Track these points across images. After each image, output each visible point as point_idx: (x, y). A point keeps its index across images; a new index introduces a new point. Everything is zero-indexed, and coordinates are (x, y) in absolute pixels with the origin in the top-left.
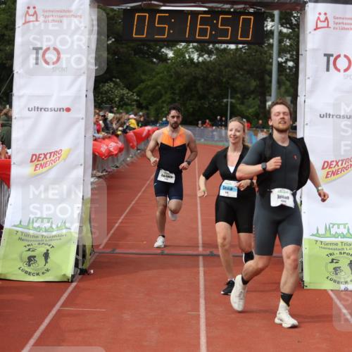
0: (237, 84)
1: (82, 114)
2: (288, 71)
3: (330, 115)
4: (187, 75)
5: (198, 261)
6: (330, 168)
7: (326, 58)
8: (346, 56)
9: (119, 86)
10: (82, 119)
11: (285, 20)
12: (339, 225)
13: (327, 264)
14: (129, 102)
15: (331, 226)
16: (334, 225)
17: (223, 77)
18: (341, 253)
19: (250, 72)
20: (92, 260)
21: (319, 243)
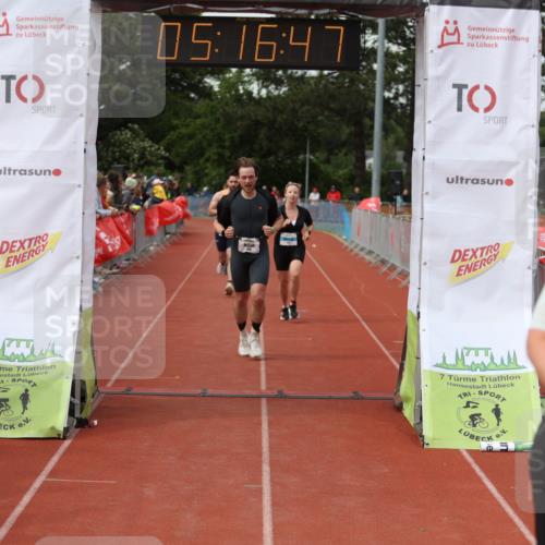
0: (320, 130)
1: (80, 180)
2: (399, 110)
3: (462, 179)
4: (242, 118)
5: (259, 406)
6: (464, 260)
7: (456, 90)
8: (487, 88)
9: (138, 135)
10: (79, 186)
11: (395, 32)
12: (477, 350)
13: (459, 408)
14: (154, 159)
15: (465, 352)
16: (469, 349)
17: (298, 120)
18: (480, 393)
19: (341, 112)
20: (96, 404)
21: (446, 379)
